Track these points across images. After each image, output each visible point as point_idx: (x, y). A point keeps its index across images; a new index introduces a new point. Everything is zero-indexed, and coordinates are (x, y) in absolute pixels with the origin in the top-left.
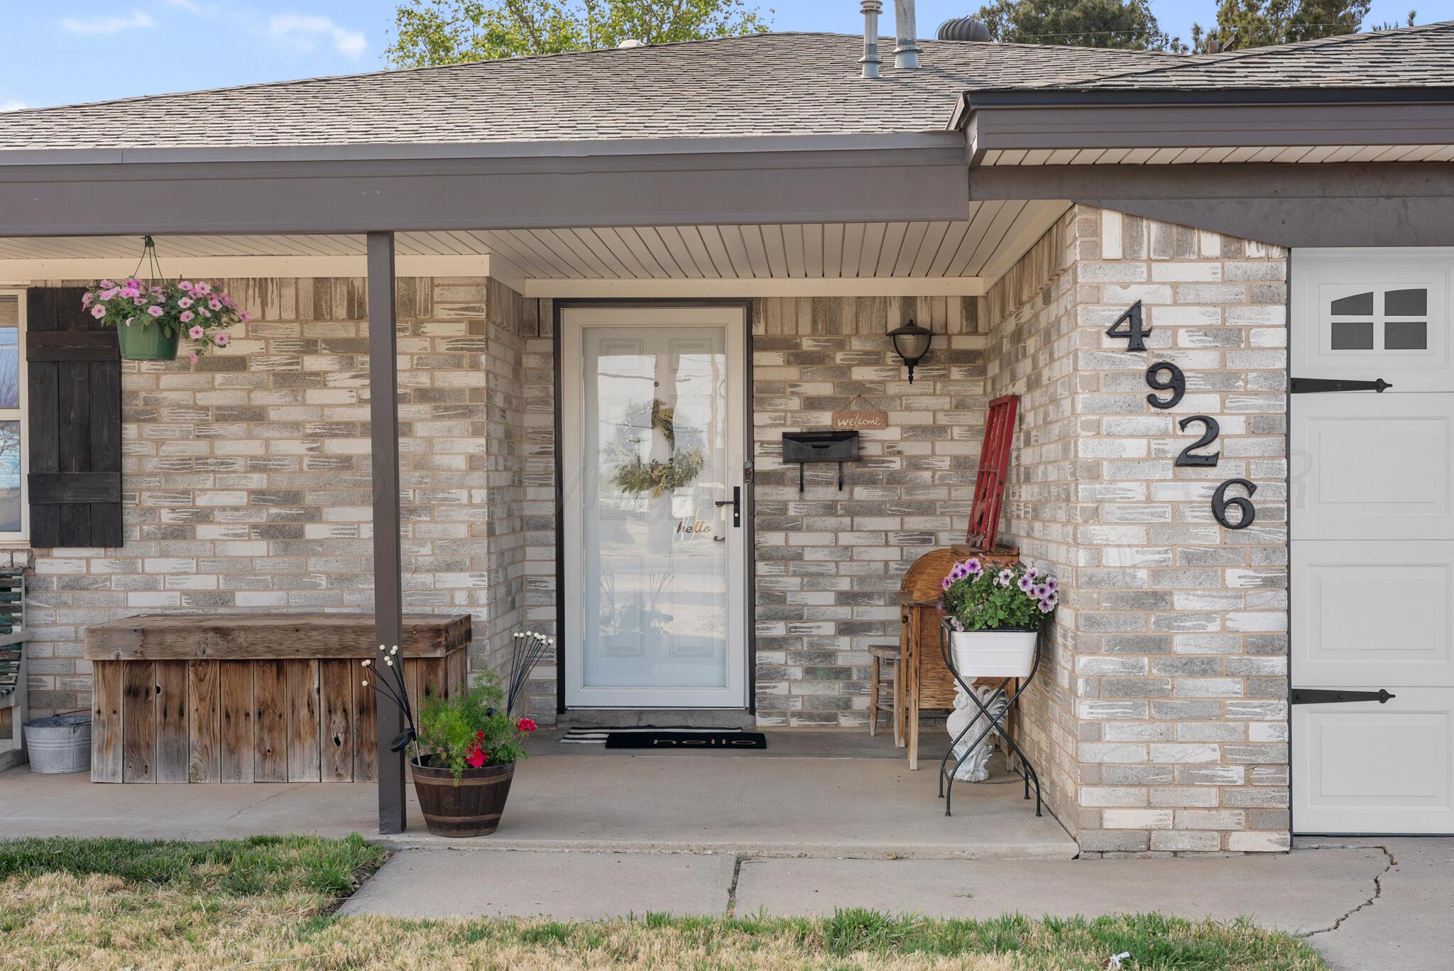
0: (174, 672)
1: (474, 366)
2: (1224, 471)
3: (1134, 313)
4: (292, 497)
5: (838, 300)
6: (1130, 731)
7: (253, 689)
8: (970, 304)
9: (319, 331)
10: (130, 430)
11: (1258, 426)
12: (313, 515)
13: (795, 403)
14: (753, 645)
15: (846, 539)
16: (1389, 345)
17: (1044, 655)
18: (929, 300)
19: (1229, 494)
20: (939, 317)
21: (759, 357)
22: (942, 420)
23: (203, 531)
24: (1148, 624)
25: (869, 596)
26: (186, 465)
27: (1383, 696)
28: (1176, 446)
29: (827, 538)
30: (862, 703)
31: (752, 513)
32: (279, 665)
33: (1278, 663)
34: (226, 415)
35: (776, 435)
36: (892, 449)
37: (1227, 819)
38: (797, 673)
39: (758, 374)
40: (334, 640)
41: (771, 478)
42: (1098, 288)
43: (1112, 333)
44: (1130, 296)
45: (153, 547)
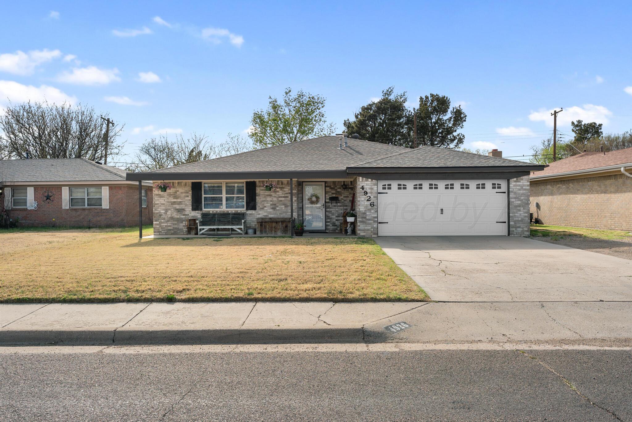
0: (265, 223)
1: (295, 190)
2: (371, 201)
3: (363, 186)
4: (275, 205)
5: (336, 181)
6: (362, 226)
7: (274, 224)
8: (351, 182)
9: (278, 186)
10: (257, 197)
11: (374, 197)
12: (278, 207)
13: (331, 194)
14: (326, 222)
15: (337, 209)
16: (388, 189)
17: (356, 220)
18: (346, 181)
19: (372, 203)
20: (348, 183)
21: (326, 188)
22: (348, 195)
23: (265, 208)
24: (364, 216)
25: (339, 216)
26: (263, 201)
27: (387, 223)
28: (367, 199)
29: (335, 209)
30: (339, 229)
31: (326, 207)
32: (277, 222)
33: (376, 219)
34: (267, 195)
35: (328, 197)
36: (342, 199)
37: (372, 234)
38: (331, 225)
39: (326, 190)
40: (282, 219)
41: (328, 202)
42: (359, 184)
43: (361, 188)
44: (362, 185)
45: (260, 210)
